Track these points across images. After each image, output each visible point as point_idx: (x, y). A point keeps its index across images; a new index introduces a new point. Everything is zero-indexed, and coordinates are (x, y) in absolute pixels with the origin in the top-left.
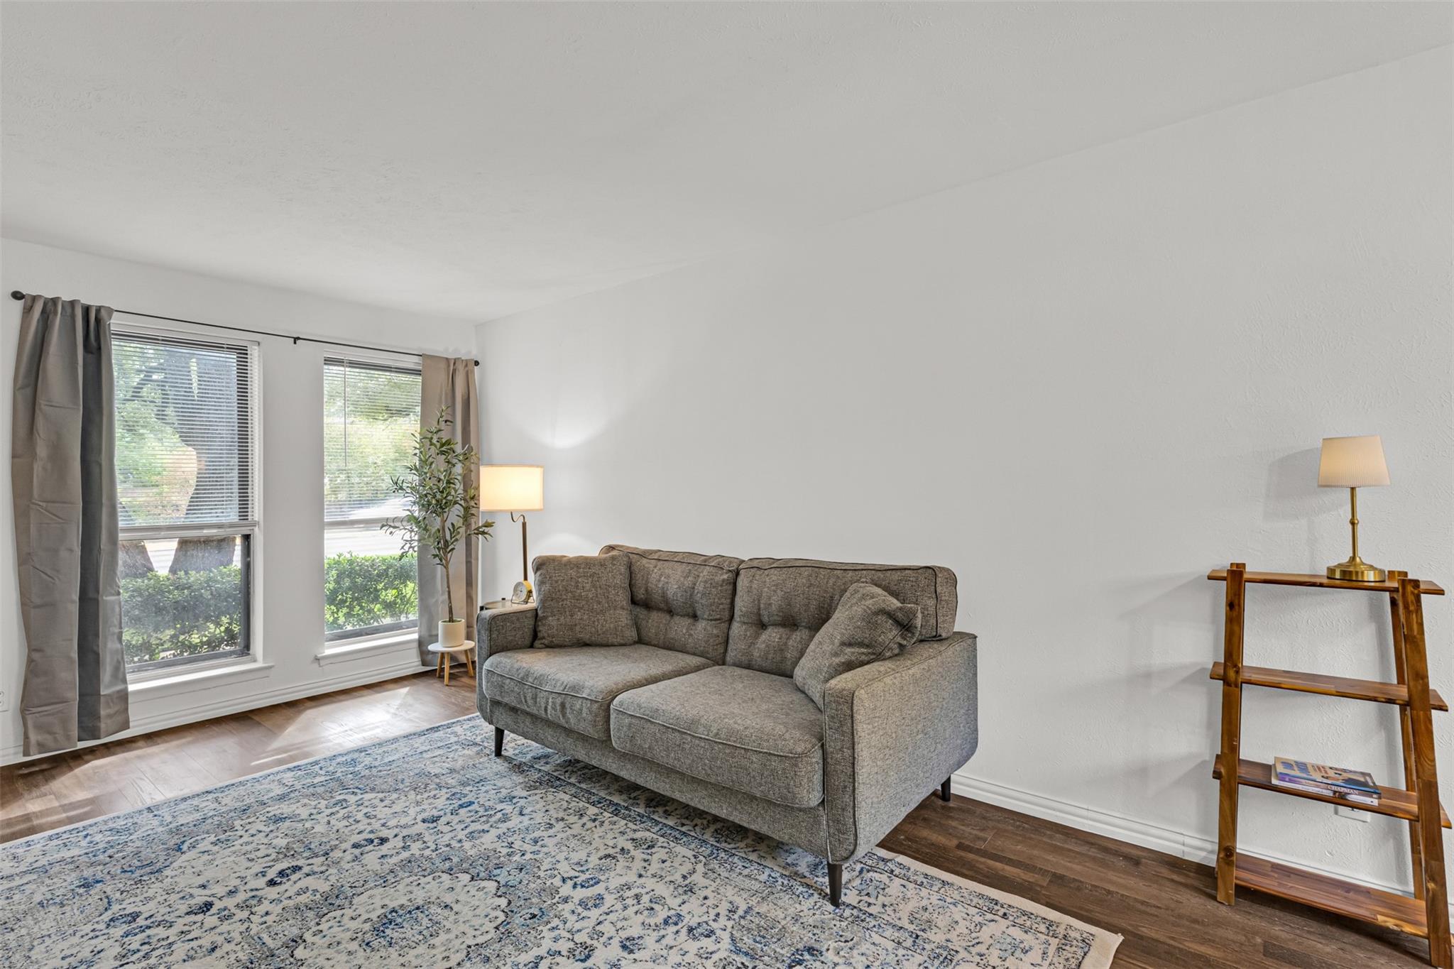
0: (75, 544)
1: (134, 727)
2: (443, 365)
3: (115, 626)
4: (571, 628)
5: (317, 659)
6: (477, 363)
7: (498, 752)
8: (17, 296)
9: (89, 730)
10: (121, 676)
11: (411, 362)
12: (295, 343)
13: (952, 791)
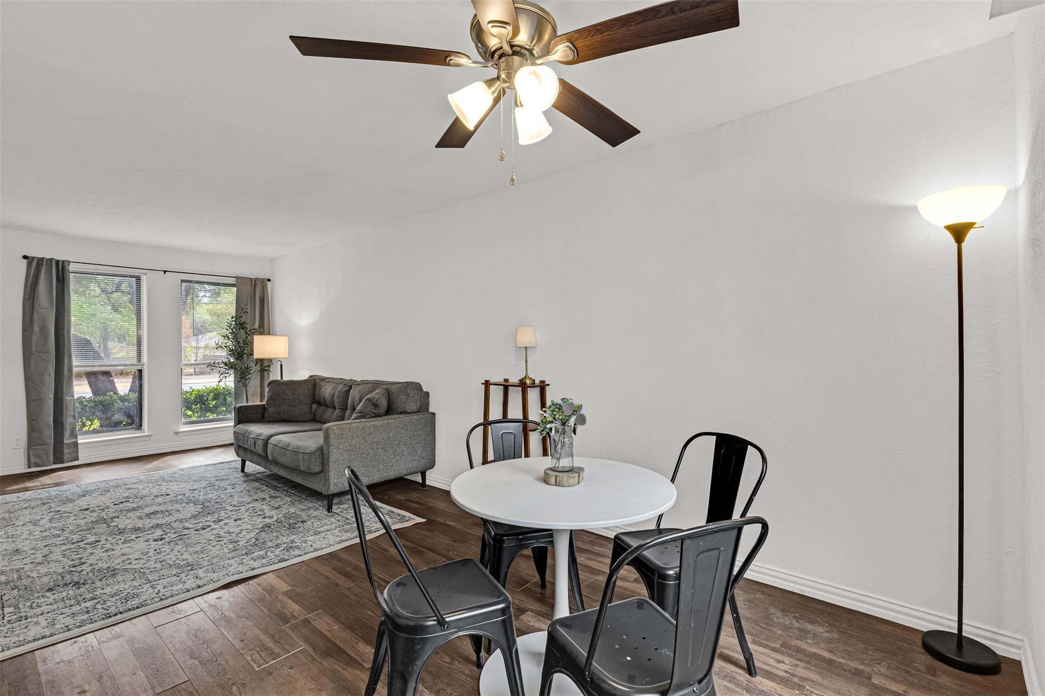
0: (52, 372)
1: (81, 460)
2: (249, 282)
3: (71, 411)
4: (279, 413)
5: (177, 433)
6: (269, 280)
7: (243, 471)
8: (25, 257)
9: (59, 459)
10: (74, 435)
11: (232, 281)
12: (165, 273)
13: (427, 483)
